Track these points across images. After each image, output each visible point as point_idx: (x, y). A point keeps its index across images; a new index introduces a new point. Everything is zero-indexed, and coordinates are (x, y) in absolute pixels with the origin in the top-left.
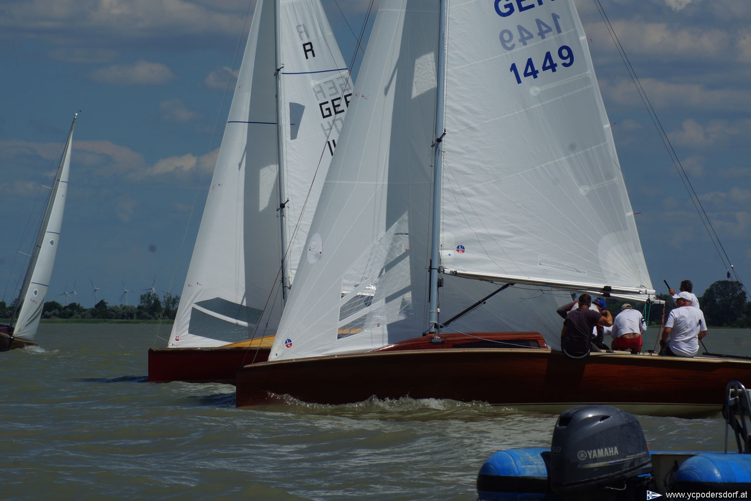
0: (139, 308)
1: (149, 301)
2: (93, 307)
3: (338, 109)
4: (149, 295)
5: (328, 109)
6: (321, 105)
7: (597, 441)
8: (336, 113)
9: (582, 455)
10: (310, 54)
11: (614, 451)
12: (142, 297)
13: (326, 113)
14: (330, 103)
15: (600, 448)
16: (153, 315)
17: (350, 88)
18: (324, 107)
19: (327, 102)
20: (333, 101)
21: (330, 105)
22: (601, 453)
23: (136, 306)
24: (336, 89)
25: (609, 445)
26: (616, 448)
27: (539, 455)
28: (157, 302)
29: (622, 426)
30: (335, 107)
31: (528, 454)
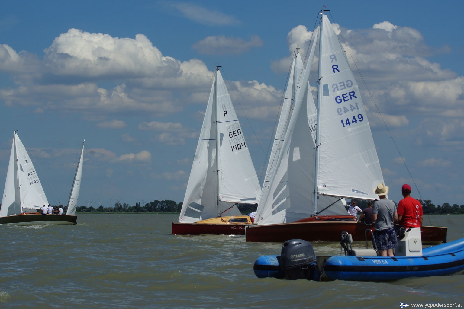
0: (114, 208)
1: (118, 206)
2: (98, 208)
3: (235, 135)
4: (118, 204)
5: (232, 135)
6: (229, 133)
7: (297, 252)
8: (234, 136)
9: (292, 257)
10: (226, 115)
11: (303, 255)
12: (116, 204)
13: (231, 136)
14: (232, 132)
15: (298, 254)
16: (120, 211)
17: (239, 127)
18: (230, 134)
19: (231, 132)
20: (233, 132)
21: (232, 133)
22: (299, 256)
23: (113, 208)
24: (234, 128)
25: (302, 253)
26: (304, 254)
27: (276, 258)
28: (121, 206)
29: (306, 246)
30: (234, 134)
31: (271, 257)
